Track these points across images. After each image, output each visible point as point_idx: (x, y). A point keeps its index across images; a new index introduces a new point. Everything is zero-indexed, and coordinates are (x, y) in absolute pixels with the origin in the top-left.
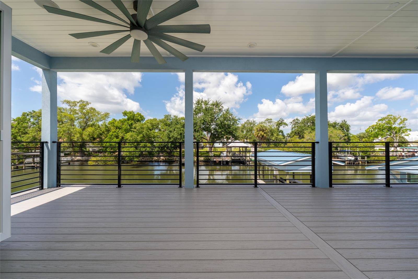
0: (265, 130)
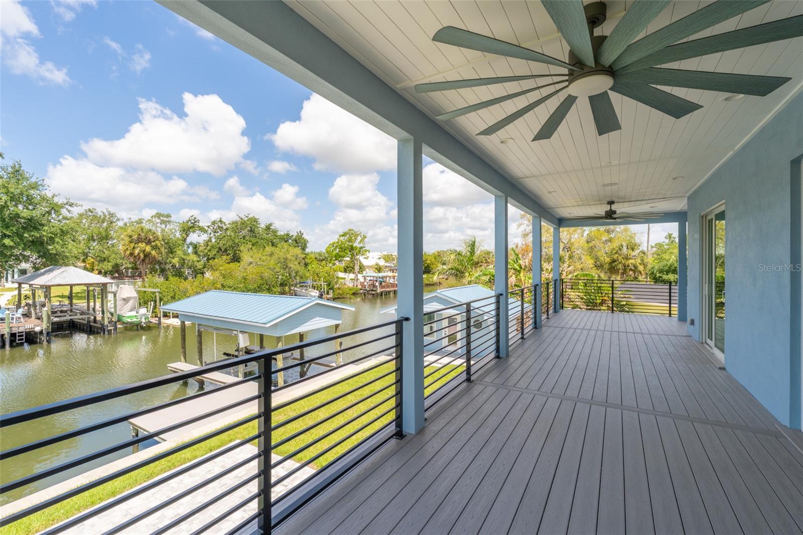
0: (154, 241)
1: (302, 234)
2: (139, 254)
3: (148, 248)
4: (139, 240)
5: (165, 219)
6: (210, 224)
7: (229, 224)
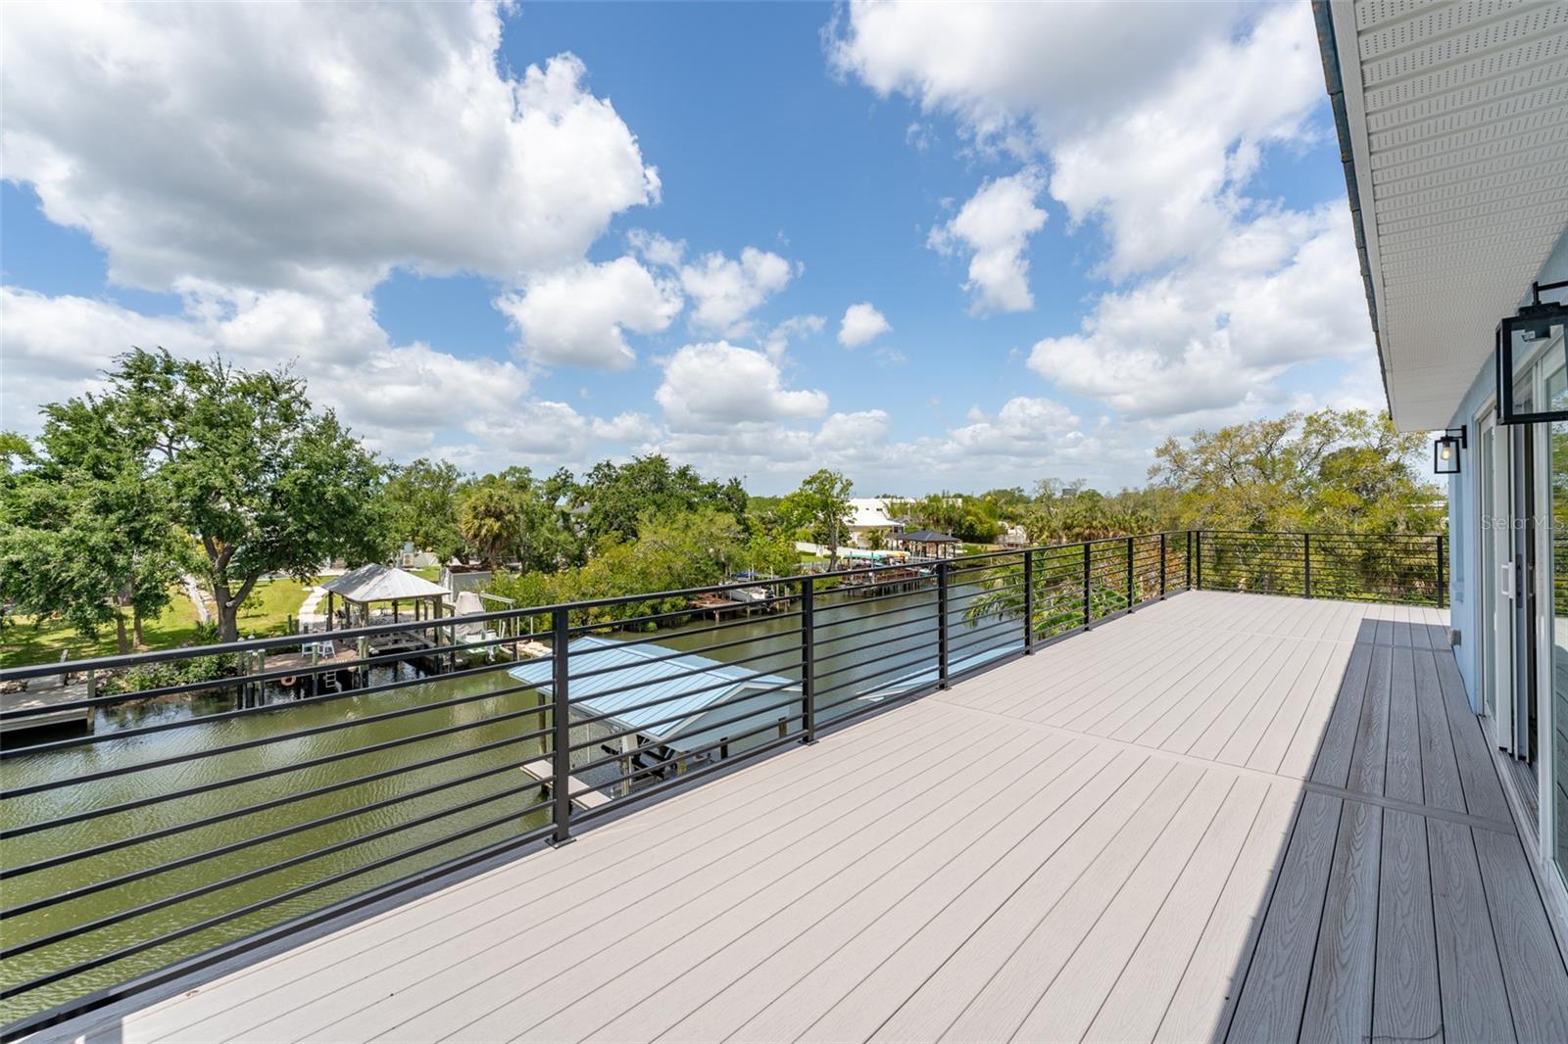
0: (507, 514)
1: (739, 483)
3: (497, 526)
4: (488, 513)
5: (523, 476)
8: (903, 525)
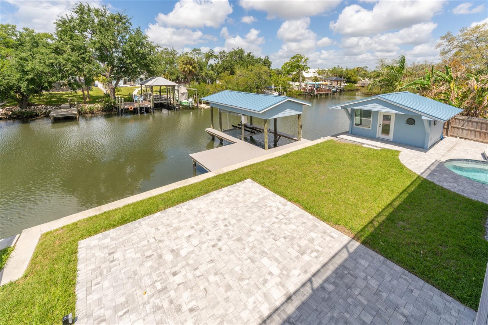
0: (193, 64)
1: (269, 58)
2: (187, 70)
3: (191, 68)
4: (187, 64)
5: (198, 52)
6: (218, 54)
7: (228, 53)
8: (324, 77)
